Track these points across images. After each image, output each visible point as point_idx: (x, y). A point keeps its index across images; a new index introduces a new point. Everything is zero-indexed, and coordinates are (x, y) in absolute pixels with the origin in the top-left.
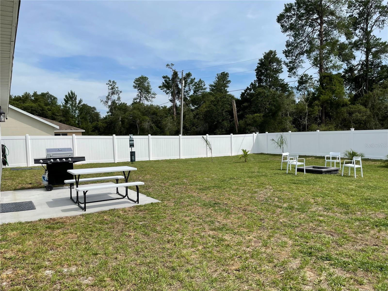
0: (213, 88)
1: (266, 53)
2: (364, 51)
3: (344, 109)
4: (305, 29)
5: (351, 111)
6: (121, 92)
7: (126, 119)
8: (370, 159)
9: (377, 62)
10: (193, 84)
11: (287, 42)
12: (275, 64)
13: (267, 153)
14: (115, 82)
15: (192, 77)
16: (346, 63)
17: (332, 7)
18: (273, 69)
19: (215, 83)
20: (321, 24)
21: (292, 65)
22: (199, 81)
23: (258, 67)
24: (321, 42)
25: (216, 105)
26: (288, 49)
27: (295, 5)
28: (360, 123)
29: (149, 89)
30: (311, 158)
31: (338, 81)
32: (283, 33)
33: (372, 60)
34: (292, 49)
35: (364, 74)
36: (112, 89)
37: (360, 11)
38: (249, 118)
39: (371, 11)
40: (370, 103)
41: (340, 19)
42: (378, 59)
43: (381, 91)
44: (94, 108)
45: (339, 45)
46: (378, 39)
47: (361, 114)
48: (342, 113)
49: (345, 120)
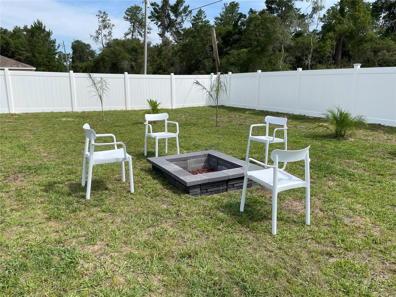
0: (219, 21)
6: (113, 25)
7: (106, 56)
8: (383, 126)
13: (228, 106)
14: (106, 14)
19: (221, 15)
36: (103, 22)
38: (233, 54)
44: (89, 45)
47: (391, 53)
48: (365, 50)
49: (368, 61)
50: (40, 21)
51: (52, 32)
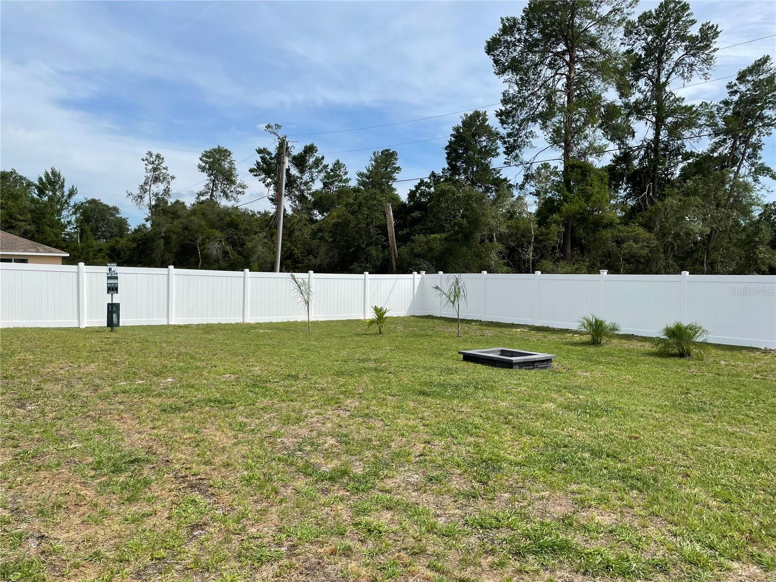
0: (365, 179)
1: (467, 115)
2: (652, 122)
3: (607, 234)
4: (541, 70)
5: (620, 237)
6: (173, 178)
7: (174, 233)
8: (637, 336)
9: (675, 144)
10: (320, 168)
11: (504, 94)
12: (484, 138)
13: (439, 316)
14: (161, 157)
15: (318, 155)
16: (617, 144)
17: (593, 31)
18: (481, 148)
19: (368, 170)
20: (570, 64)
21: (512, 140)
22: (335, 164)
23: (450, 142)
24: (569, 98)
25: (355, 212)
26: (506, 109)
27: (522, 22)
28: (638, 262)
29: (232, 175)
30: (522, 329)
31: (599, 176)
32: (498, 76)
33: (666, 139)
34: (513, 109)
35: (650, 166)
36: (154, 172)
37: (647, 44)
38: (418, 241)
39: (669, 43)
40: (657, 223)
41: (607, 55)
42: (679, 139)
43: (680, 200)
44: (115, 209)
45: (604, 106)
46: (678, 99)
47: (640, 245)
48: (604, 240)
49: (610, 254)
50: (57, 170)
51: (76, 189)
